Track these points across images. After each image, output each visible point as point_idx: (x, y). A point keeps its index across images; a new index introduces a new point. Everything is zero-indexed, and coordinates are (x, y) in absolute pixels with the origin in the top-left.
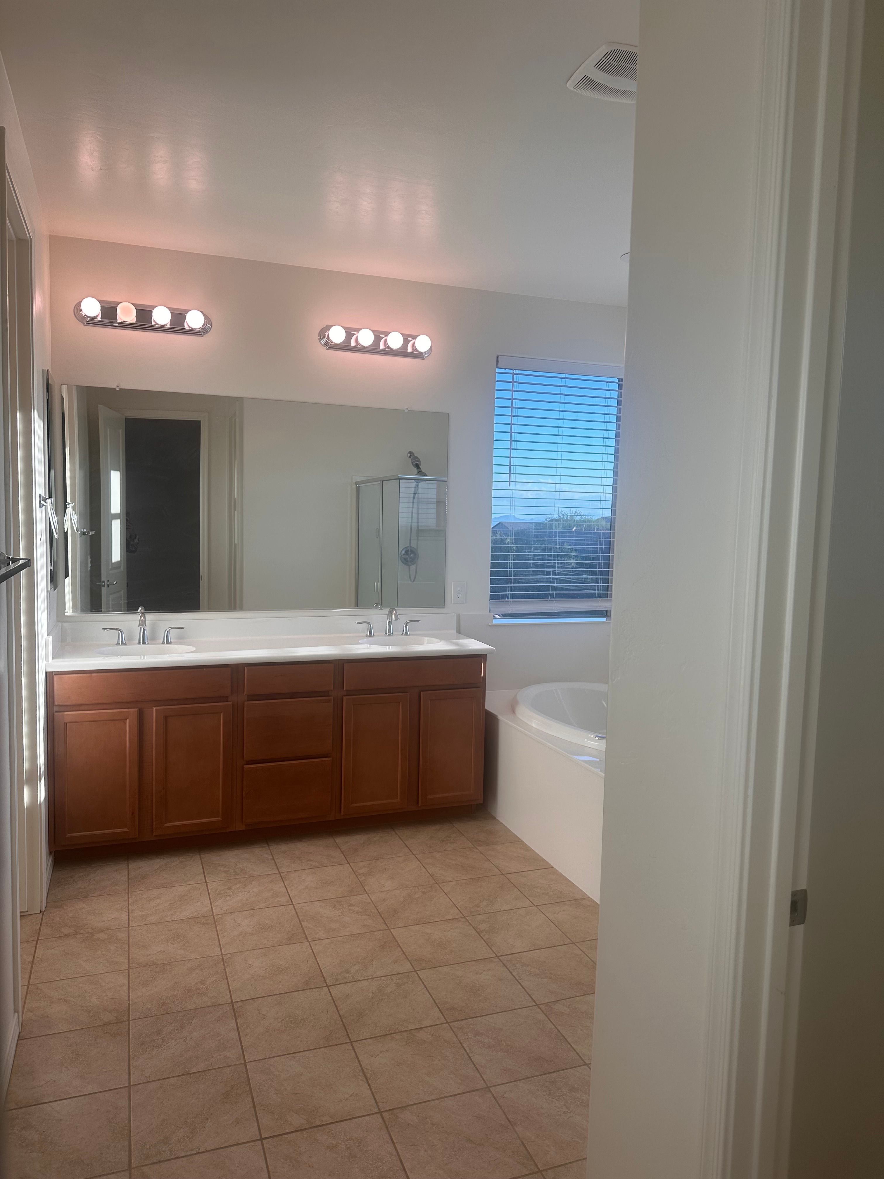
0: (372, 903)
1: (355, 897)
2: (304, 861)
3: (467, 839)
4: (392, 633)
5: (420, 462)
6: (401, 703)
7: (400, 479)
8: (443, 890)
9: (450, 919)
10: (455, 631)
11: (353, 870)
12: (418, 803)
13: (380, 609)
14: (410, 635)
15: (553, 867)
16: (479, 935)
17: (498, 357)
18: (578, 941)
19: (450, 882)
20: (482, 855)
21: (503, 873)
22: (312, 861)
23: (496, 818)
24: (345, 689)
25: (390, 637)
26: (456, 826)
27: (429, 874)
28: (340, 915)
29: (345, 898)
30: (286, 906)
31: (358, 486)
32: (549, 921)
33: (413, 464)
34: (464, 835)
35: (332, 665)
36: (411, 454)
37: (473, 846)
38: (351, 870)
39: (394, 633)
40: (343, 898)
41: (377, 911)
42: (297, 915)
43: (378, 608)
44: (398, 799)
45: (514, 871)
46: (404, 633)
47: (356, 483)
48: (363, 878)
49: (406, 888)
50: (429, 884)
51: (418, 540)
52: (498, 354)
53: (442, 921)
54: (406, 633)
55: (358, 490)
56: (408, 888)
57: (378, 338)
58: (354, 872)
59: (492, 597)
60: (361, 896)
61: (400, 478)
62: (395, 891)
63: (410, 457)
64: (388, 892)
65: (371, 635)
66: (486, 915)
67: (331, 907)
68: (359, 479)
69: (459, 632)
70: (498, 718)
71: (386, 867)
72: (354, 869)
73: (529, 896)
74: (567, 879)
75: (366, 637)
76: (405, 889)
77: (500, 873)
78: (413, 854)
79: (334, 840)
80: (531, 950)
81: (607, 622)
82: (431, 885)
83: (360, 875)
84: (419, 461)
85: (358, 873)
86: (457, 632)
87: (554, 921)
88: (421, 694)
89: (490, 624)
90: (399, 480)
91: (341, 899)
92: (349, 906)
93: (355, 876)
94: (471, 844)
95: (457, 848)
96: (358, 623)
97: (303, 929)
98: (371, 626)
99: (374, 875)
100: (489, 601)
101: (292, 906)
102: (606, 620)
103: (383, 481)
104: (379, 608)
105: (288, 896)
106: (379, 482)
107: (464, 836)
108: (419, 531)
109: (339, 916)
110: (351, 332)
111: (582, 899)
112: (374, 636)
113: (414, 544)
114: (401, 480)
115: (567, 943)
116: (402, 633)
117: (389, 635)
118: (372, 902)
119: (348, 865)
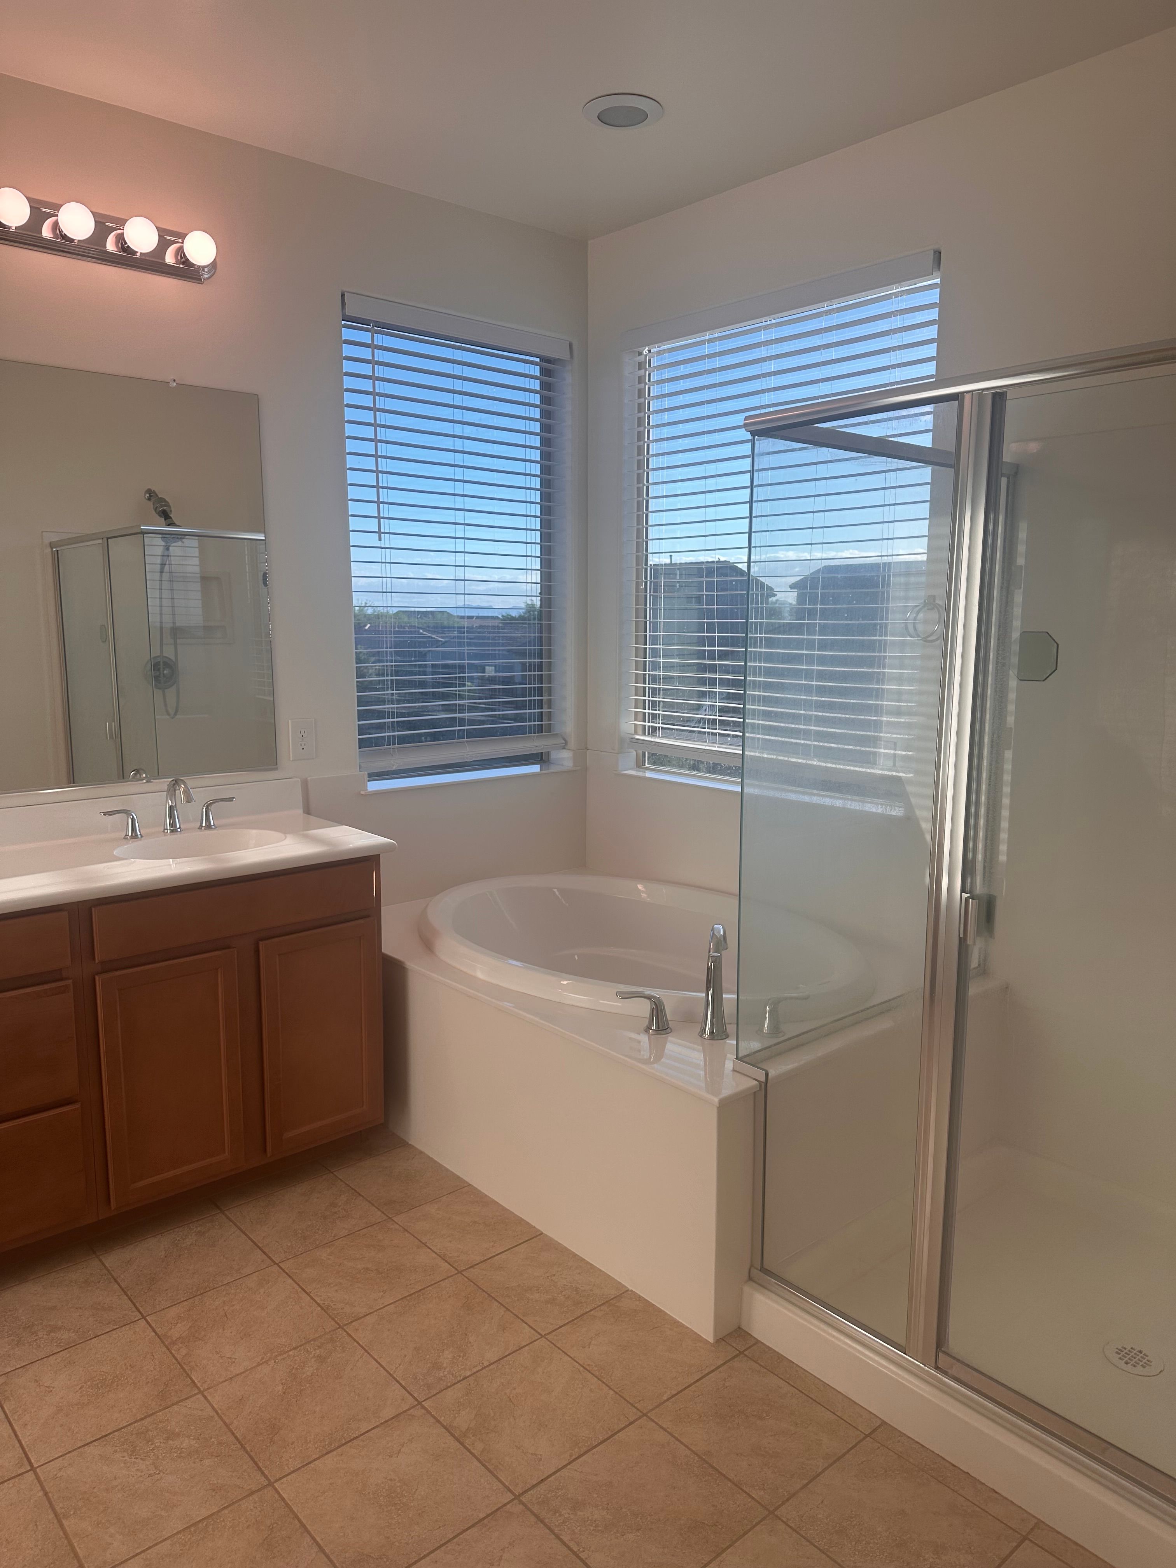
0: (216, 1418)
1: (176, 1408)
2: (40, 1334)
3: (369, 1202)
4: (178, 827)
5: (170, 507)
6: (219, 970)
7: (144, 533)
8: (358, 1343)
9: (392, 1418)
10: (301, 811)
11: (156, 1333)
12: (265, 1151)
13: (147, 782)
14: (216, 828)
15: (542, 1233)
16: (462, 1444)
17: (343, 295)
18: (650, 1407)
19: (365, 1316)
20: (407, 1235)
21: (460, 1269)
22: (60, 1328)
23: (408, 1143)
24: (97, 961)
25: (175, 836)
26: (341, 1178)
27: (319, 1305)
28: (151, 1472)
29: (154, 1417)
30: (16, 1480)
31: (54, 549)
32: (582, 1368)
33: (158, 510)
34: (360, 1195)
35: (66, 913)
36: (151, 494)
37: (385, 1217)
38: (153, 1334)
39: (181, 827)
40: (148, 1420)
41: (232, 1439)
42: (49, 1499)
43: (143, 780)
44: (227, 1154)
45: (478, 1259)
46: (204, 825)
47: (51, 545)
48: (184, 1351)
49: (280, 1355)
50: (325, 1334)
51: (176, 644)
52: (345, 289)
53: (377, 1426)
54: (209, 826)
55: (56, 557)
56: (285, 1356)
57: (103, 226)
58: (159, 1337)
59: (362, 744)
60: (188, 1403)
61: (143, 531)
62: (259, 1368)
63: (149, 499)
64: (243, 1375)
65: (134, 836)
66: (459, 1385)
67: (125, 1454)
68: (55, 538)
69: (307, 811)
70: (406, 966)
71: (226, 1308)
72: (158, 1330)
73: (524, 1316)
74: (575, 1255)
75: (125, 841)
76: (279, 1358)
77: (453, 1270)
78: (275, 1263)
79: (100, 1260)
80: (574, 1457)
81: (543, 772)
82: (328, 1336)
83: (174, 1343)
84: (168, 505)
85: (169, 1340)
86: (304, 812)
87: (589, 1365)
88: (261, 948)
89: (362, 792)
90: (142, 535)
91: (146, 1422)
92: (168, 1439)
93: (164, 1349)
94: (379, 1213)
95: (356, 1229)
96: (105, 814)
97: (70, 1543)
98: (133, 820)
99: (205, 1336)
100: (358, 750)
101: (30, 1476)
102: (541, 770)
103: (108, 539)
104: (144, 778)
105: (17, 1445)
106: (100, 541)
107: (361, 1198)
108: (176, 632)
109: (150, 1475)
110: (39, 209)
111: (618, 1297)
112: (142, 836)
113: (169, 652)
114: (145, 535)
115: (634, 1418)
116: (199, 824)
117: (172, 831)
118: (216, 1412)
119: (142, 1323)
